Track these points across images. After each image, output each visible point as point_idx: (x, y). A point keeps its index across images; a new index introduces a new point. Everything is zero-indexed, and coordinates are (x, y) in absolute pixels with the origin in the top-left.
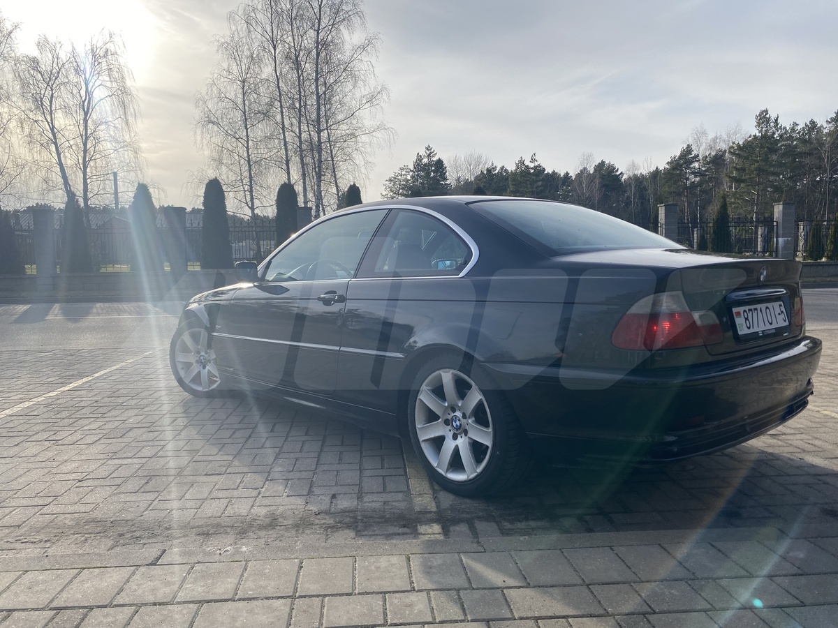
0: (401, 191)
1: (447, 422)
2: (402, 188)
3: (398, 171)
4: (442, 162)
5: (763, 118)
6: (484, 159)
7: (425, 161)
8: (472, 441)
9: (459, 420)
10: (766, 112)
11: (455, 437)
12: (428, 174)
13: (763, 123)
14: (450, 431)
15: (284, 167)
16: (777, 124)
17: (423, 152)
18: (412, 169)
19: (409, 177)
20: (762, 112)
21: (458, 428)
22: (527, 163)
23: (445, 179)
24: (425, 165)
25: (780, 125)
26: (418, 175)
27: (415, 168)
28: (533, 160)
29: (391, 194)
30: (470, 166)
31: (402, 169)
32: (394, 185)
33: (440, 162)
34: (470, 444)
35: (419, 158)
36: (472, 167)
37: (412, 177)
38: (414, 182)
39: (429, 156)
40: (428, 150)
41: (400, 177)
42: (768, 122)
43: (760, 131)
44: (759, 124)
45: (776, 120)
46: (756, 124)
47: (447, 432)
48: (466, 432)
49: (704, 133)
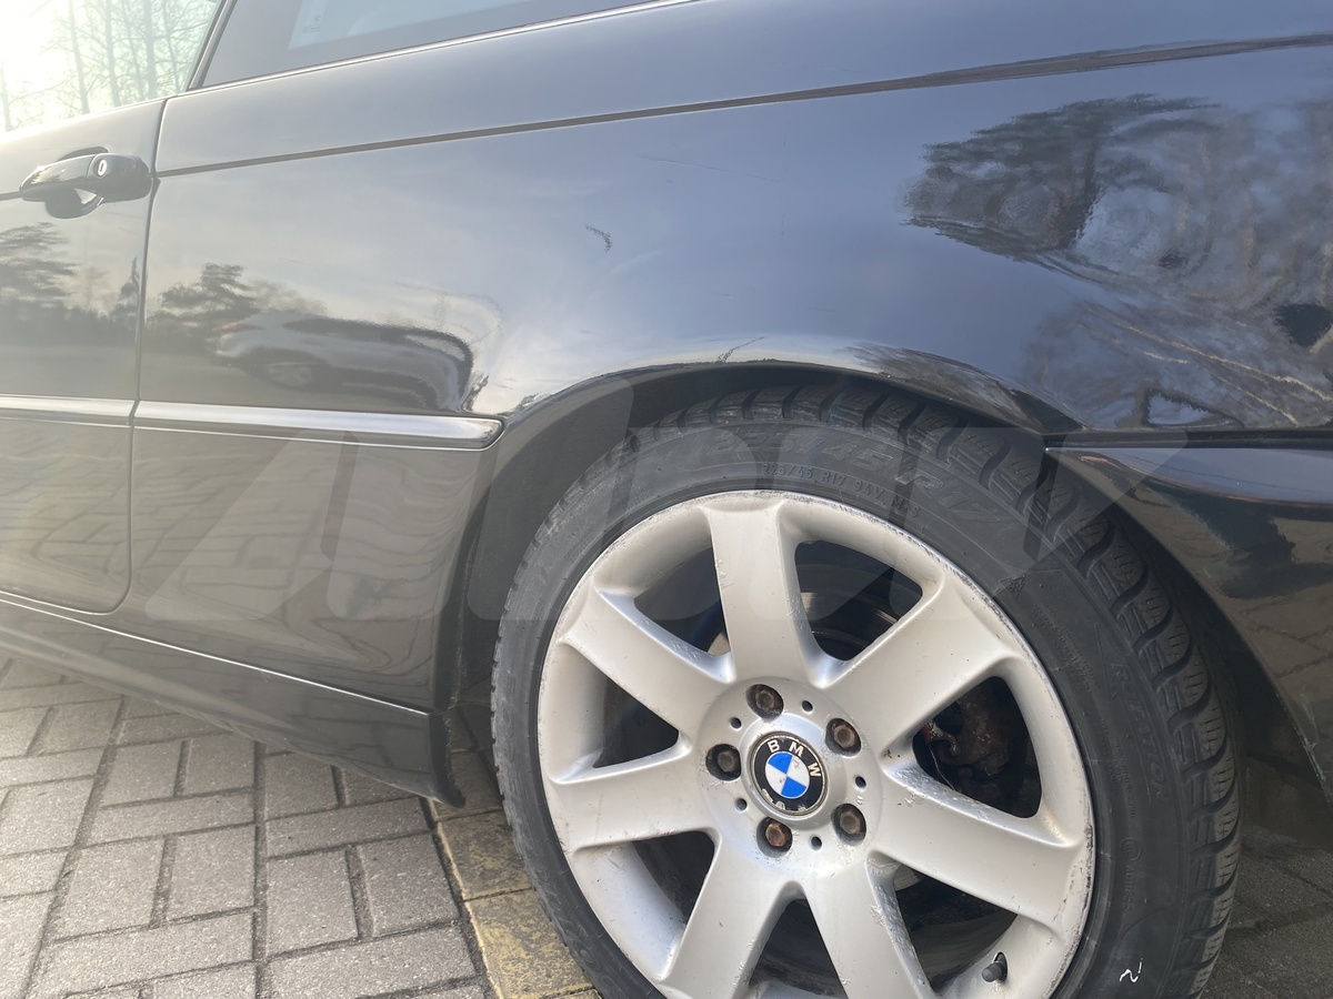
1: (722, 762)
14: (745, 805)
21: (799, 798)
47: (727, 813)
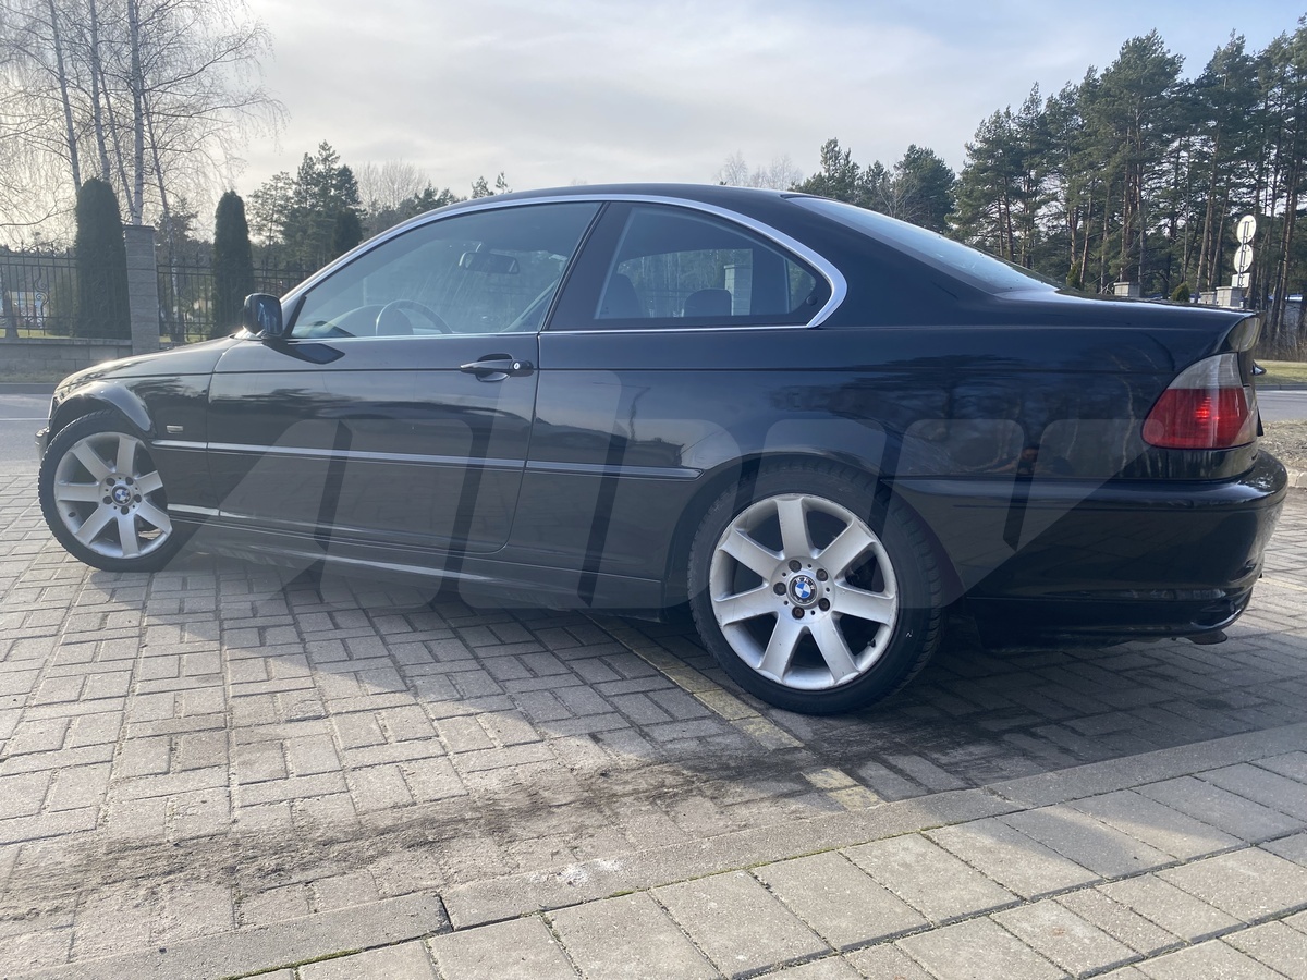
0: (276, 216)
1: (779, 589)
2: (280, 212)
3: (269, 181)
4: (351, 173)
5: (831, 152)
6: (416, 176)
7: (320, 167)
8: (838, 618)
9: (810, 583)
10: (835, 142)
11: (798, 613)
12: (325, 191)
13: (831, 158)
14: (786, 603)
15: (66, 151)
16: (849, 162)
17: (315, 153)
18: (295, 180)
19: (290, 193)
20: (830, 143)
21: (807, 598)
22: (491, 187)
23: (356, 201)
24: (319, 174)
25: (851, 164)
26: (307, 191)
27: (301, 179)
28: (500, 184)
29: (259, 219)
30: (393, 184)
31: (277, 178)
32: (262, 204)
33: (345, 173)
34: (835, 622)
35: (309, 163)
36: (396, 187)
37: (297, 193)
38: (299, 202)
39: (325, 160)
40: (324, 149)
41: (274, 192)
42: (836, 158)
43: (828, 170)
44: (826, 160)
45: (847, 156)
46: (821, 158)
47: (781, 606)
48: (824, 604)
49: (742, 167)
